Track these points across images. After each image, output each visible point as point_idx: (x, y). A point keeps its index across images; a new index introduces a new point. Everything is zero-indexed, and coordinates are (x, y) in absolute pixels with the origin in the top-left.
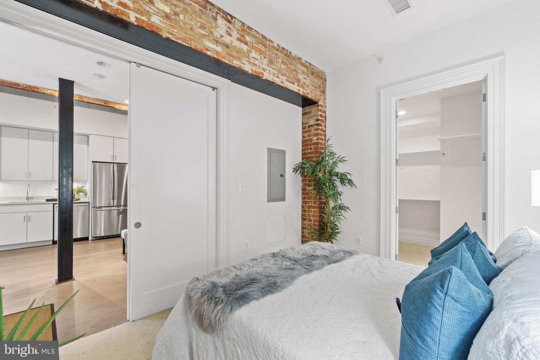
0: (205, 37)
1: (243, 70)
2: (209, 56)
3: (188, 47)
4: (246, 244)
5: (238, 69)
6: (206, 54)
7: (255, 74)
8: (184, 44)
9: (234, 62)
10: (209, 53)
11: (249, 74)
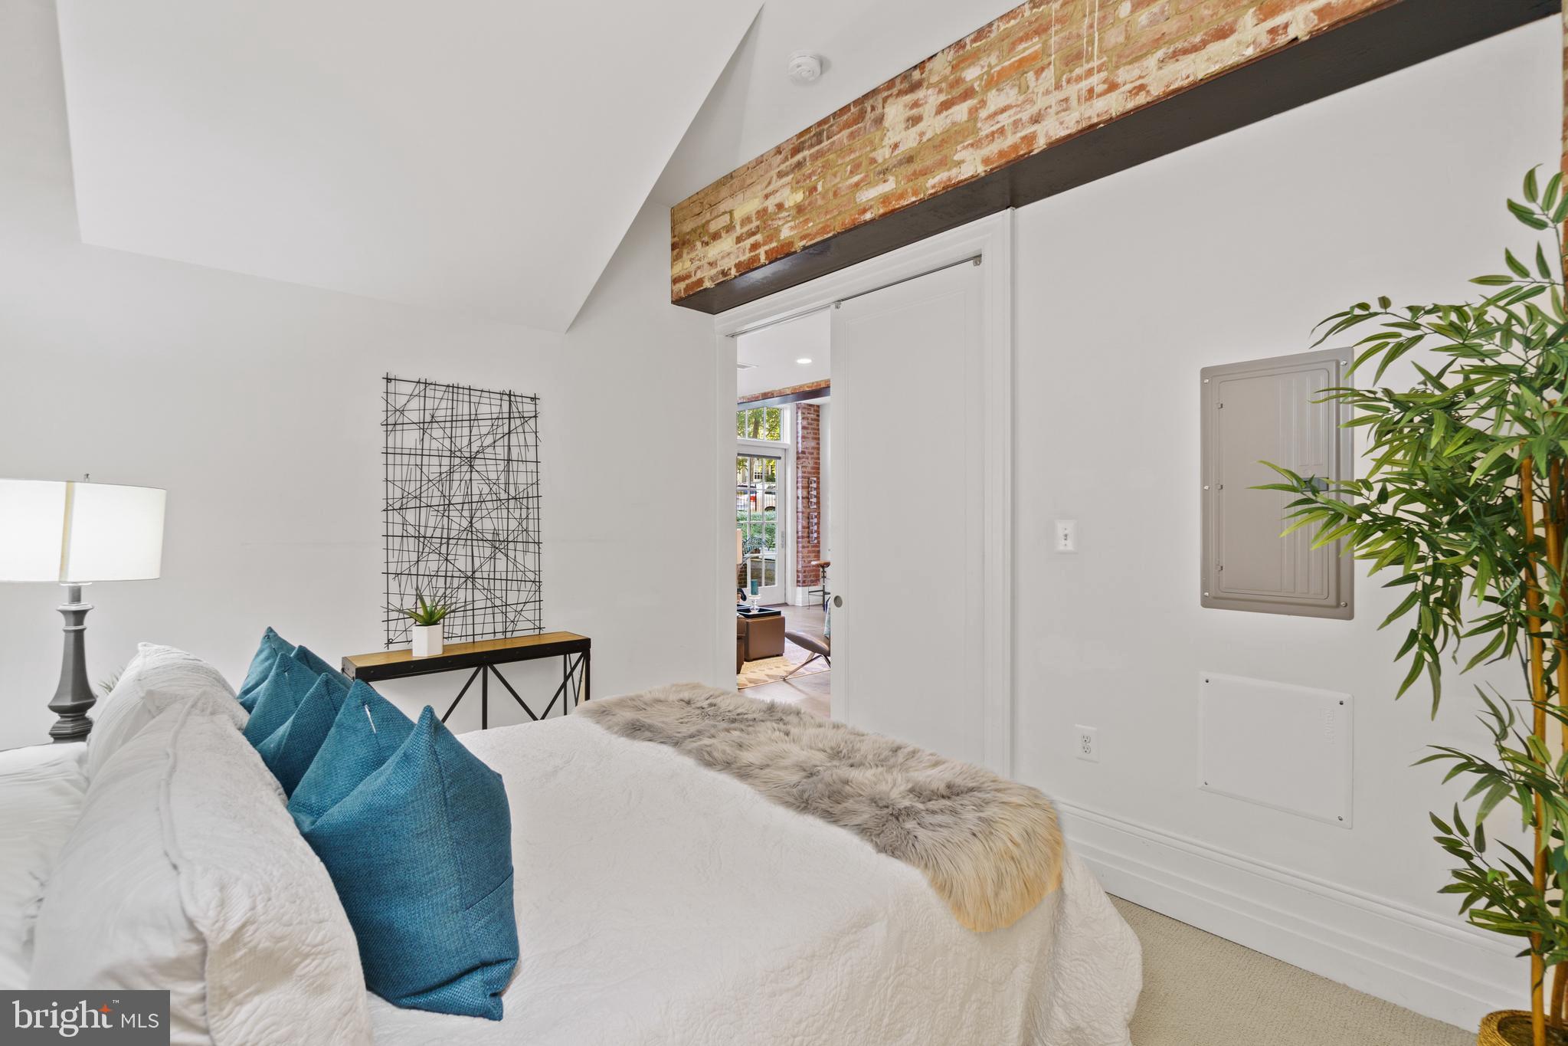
0: (859, 187)
1: (959, 182)
2: (872, 221)
3: (834, 236)
4: (1086, 740)
5: (944, 191)
6: (866, 223)
7: (1003, 161)
8: (826, 236)
9: (931, 182)
10: (868, 216)
11: (983, 178)
